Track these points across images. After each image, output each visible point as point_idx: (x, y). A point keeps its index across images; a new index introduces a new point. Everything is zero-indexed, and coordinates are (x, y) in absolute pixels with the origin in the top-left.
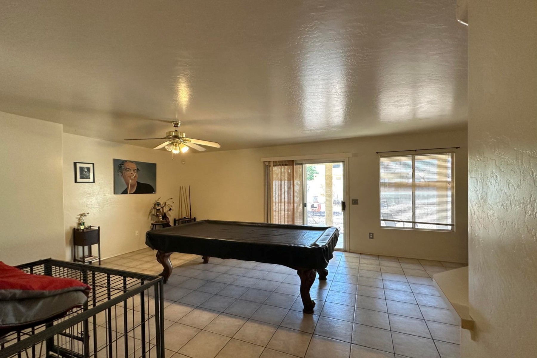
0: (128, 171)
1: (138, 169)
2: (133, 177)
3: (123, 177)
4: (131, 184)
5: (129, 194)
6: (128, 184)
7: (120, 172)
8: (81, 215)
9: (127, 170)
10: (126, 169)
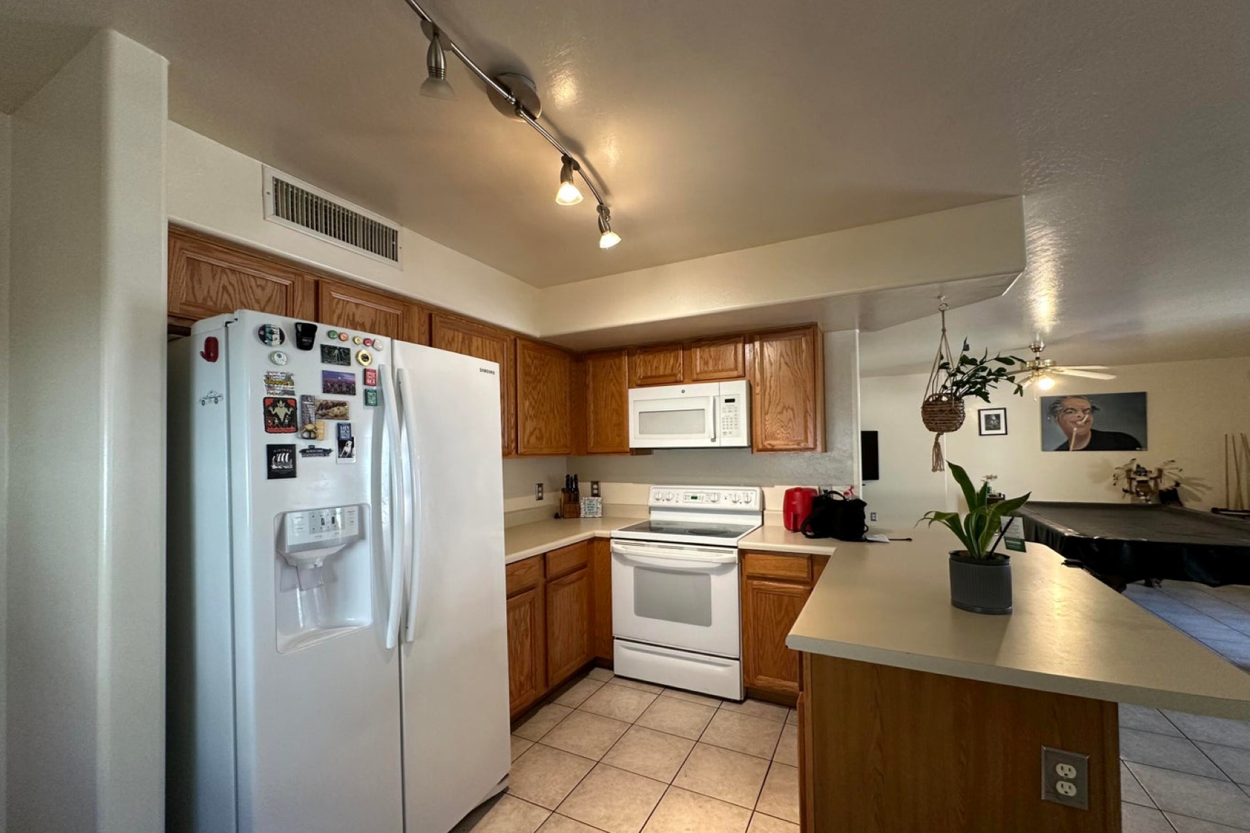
0: (1071, 413)
1: (1094, 408)
2: (1081, 422)
3: (1060, 424)
4: (1077, 435)
5: (1073, 451)
6: (1069, 434)
7: (1053, 417)
8: (990, 478)
9: (1069, 411)
10: (1065, 411)
